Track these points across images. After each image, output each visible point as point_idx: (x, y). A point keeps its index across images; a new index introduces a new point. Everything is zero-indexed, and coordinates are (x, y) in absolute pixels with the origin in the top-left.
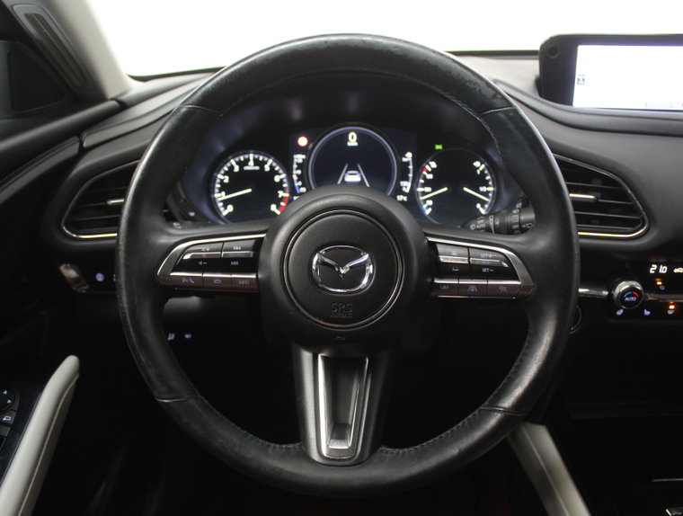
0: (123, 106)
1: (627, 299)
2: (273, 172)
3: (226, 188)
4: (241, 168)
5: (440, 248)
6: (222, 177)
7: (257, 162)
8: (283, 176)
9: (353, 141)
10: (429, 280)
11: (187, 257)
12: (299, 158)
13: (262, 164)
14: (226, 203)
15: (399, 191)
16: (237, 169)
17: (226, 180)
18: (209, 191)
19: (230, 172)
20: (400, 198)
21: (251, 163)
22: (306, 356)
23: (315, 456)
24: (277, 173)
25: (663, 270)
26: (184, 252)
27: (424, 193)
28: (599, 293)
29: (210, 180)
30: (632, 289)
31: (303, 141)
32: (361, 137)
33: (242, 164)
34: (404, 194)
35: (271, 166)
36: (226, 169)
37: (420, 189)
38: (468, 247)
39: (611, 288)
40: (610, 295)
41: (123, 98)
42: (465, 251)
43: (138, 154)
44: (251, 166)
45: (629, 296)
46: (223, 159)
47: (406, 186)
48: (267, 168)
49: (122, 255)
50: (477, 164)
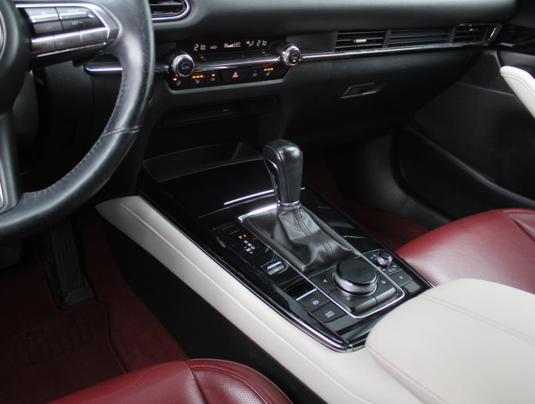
1: (183, 68)
5: (29, 12)
10: (28, 41)
25: (203, 47)
28: (162, 68)
30: (185, 60)
38: (55, 7)
39: (170, 63)
40: (171, 68)
42: (54, 10)
45: (184, 66)
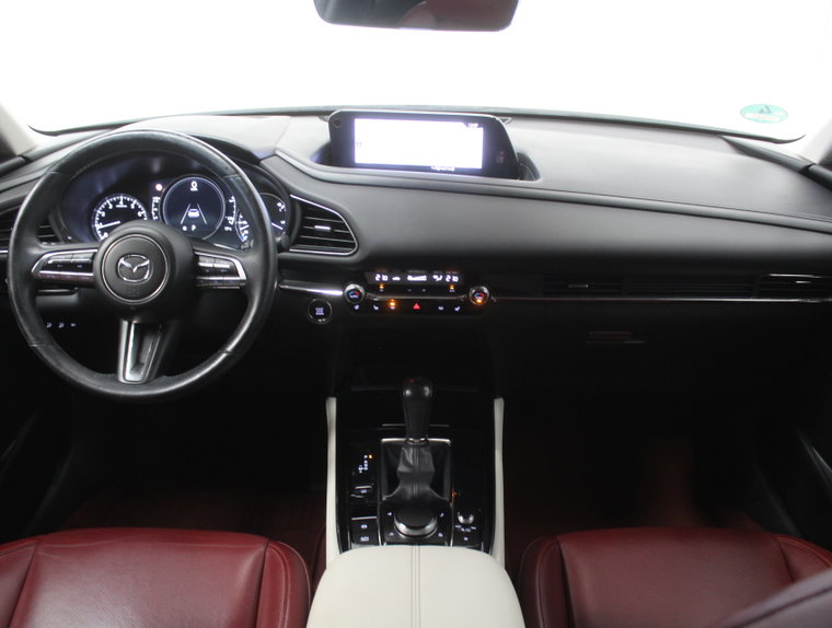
0: (28, 161)
1: (351, 296)
2: (137, 209)
3: (102, 220)
4: (114, 206)
5: (201, 258)
6: (100, 212)
7: (125, 202)
8: (144, 212)
9: (194, 188)
11: (50, 262)
12: (156, 199)
13: (128, 203)
14: (103, 231)
15: (226, 223)
16: (111, 207)
17: (103, 214)
18: (90, 221)
19: (106, 209)
20: (227, 228)
21: (121, 202)
22: (125, 324)
23: (122, 380)
24: (140, 210)
25: (384, 278)
26: (49, 259)
27: (242, 225)
29: (91, 214)
30: (356, 290)
31: (159, 187)
32: (200, 185)
33: (114, 203)
34: (230, 226)
35: (136, 205)
36: (103, 206)
37: (240, 223)
38: (215, 258)
39: (344, 288)
40: (344, 294)
41: (28, 155)
43: (19, 202)
44: (121, 205)
45: (352, 294)
46: (101, 199)
47: (231, 220)
48: (133, 206)
49: (10, 260)
50: (279, 204)
